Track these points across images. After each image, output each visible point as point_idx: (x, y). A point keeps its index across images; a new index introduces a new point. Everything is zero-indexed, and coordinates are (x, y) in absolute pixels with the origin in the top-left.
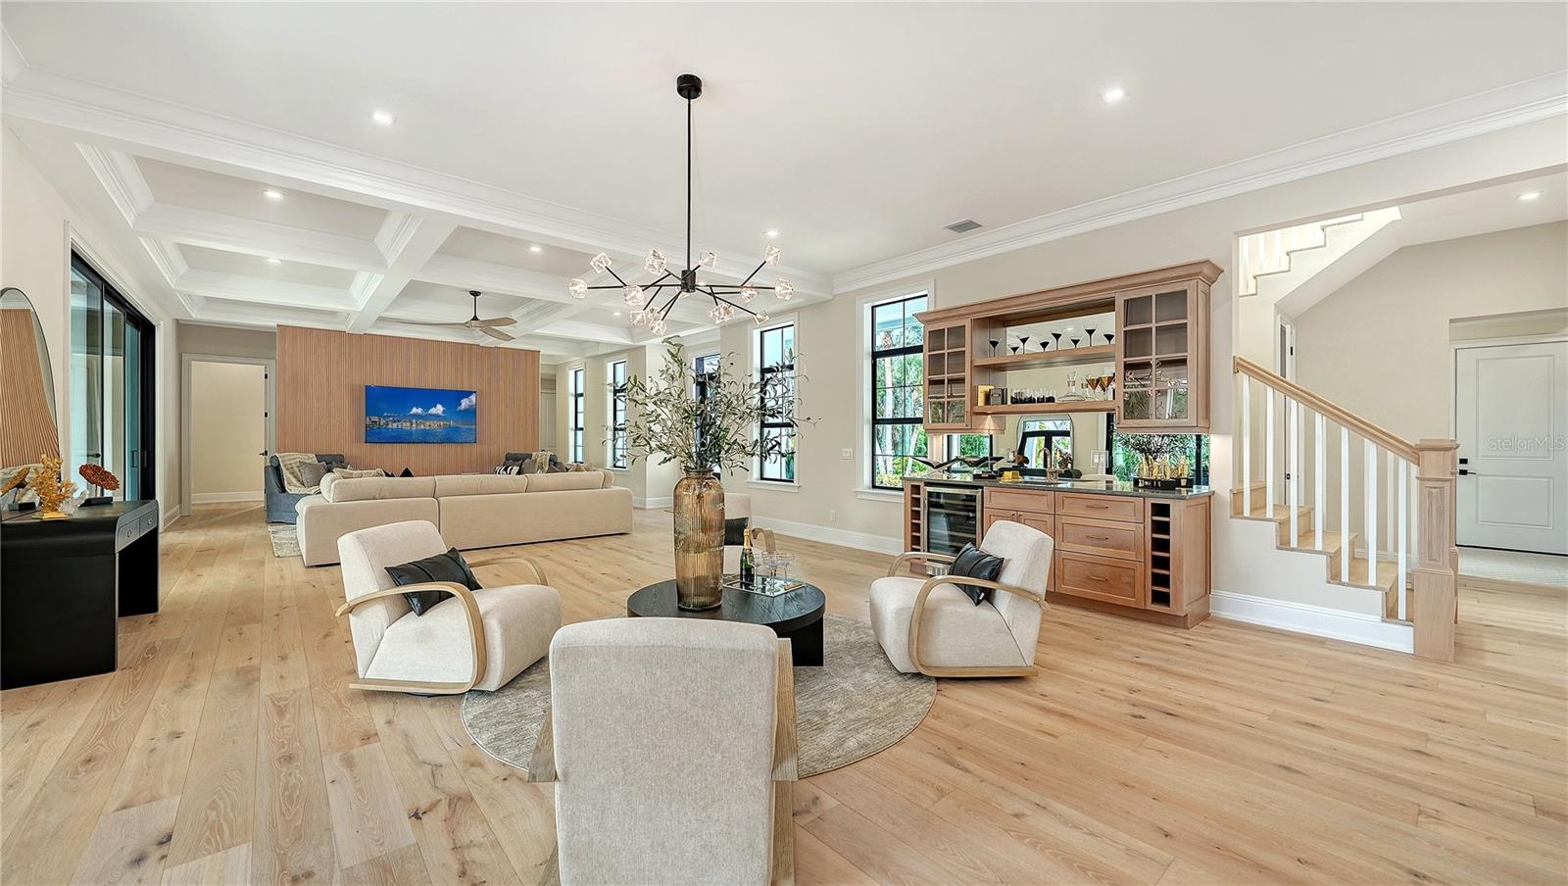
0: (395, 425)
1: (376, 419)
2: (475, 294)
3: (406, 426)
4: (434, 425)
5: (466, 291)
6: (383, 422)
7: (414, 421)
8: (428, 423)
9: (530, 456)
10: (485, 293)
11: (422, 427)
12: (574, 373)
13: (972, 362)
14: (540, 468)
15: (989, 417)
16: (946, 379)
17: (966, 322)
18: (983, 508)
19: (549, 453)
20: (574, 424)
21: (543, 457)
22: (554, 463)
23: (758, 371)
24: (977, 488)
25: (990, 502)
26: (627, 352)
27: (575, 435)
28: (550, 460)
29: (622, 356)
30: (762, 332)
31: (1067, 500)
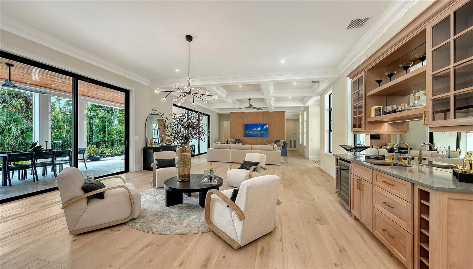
0: (250, 133)
1: (247, 131)
2: (250, 99)
3: (252, 133)
4: (258, 132)
5: (247, 99)
7: (254, 132)
9: (279, 141)
12: (301, 117)
13: (365, 95)
14: (280, 145)
15: (386, 123)
16: (357, 106)
17: (363, 74)
18: (351, 173)
19: (284, 140)
20: (301, 132)
21: (282, 141)
22: (285, 143)
23: (328, 111)
24: (350, 162)
25: (354, 171)
26: (307, 108)
27: (301, 135)
28: (284, 142)
29: (306, 110)
30: (330, 95)
31: (378, 176)
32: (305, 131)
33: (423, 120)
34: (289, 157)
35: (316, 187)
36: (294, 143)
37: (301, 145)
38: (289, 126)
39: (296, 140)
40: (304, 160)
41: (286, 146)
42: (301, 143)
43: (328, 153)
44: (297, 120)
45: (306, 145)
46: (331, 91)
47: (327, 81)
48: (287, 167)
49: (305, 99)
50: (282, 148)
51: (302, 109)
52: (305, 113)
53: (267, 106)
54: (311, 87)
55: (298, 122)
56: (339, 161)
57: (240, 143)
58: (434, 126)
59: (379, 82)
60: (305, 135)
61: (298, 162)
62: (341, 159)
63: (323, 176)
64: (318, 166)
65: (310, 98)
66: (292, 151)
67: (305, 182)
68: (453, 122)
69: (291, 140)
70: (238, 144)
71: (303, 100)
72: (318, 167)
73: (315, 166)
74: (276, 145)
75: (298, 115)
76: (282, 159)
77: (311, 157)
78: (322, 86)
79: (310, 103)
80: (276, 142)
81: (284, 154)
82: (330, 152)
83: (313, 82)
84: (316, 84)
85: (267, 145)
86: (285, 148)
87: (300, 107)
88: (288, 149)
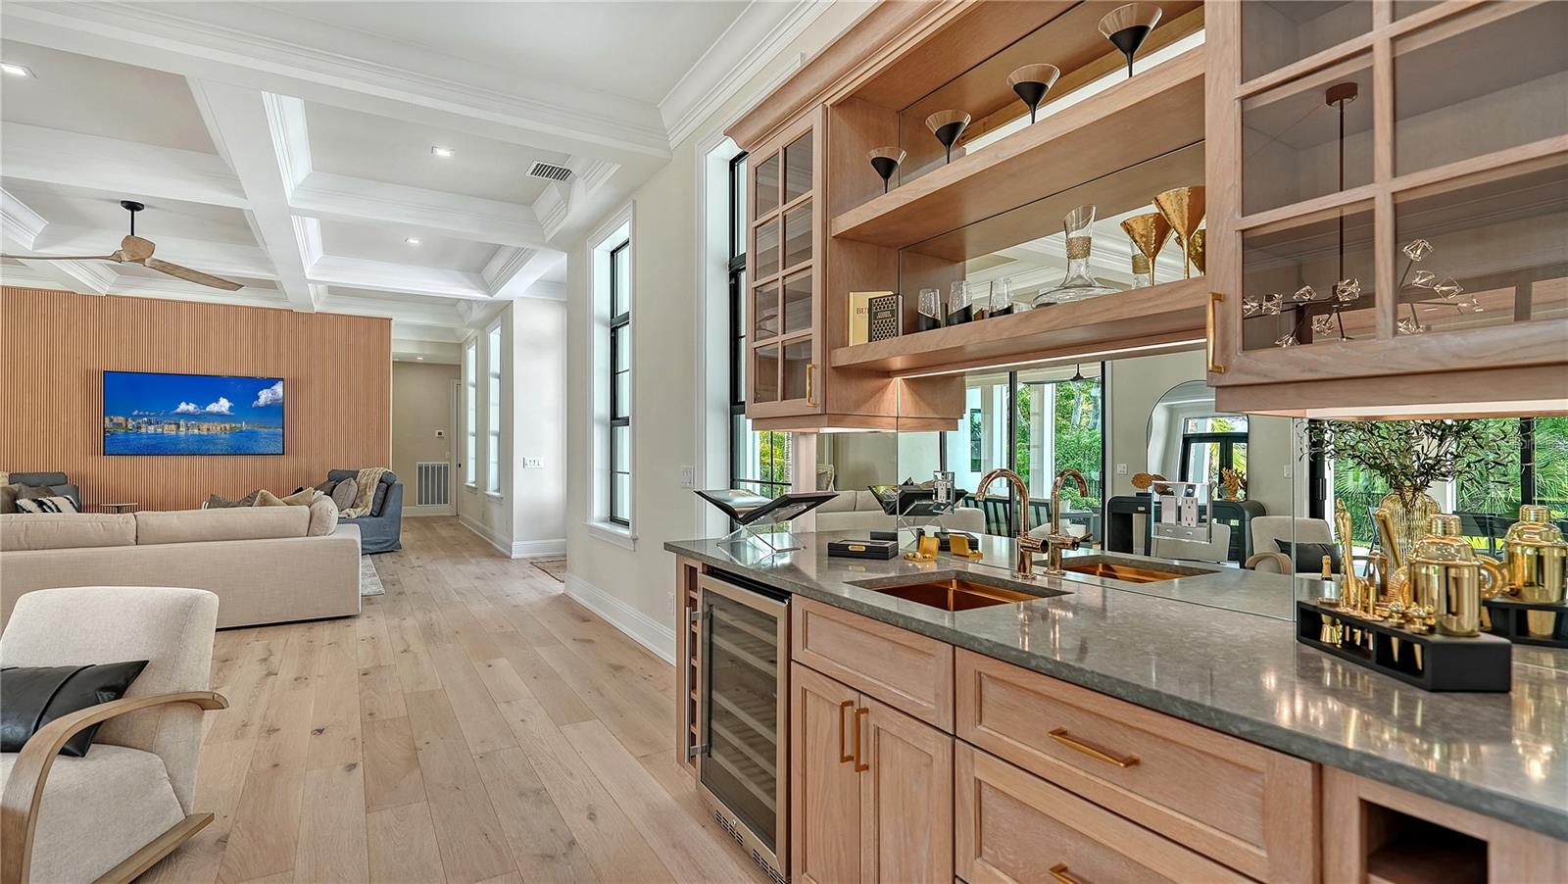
0: (151, 429)
1: (121, 419)
2: (133, 207)
3: (169, 430)
4: (216, 428)
5: (116, 201)
6: (131, 424)
7: (182, 423)
8: (204, 427)
9: (354, 475)
10: (148, 206)
11: (196, 431)
12: (471, 353)
13: (825, 227)
14: (361, 493)
15: (898, 380)
16: (779, 285)
17: (814, 119)
18: (789, 660)
19: (382, 470)
20: (471, 427)
21: (371, 476)
22: (387, 486)
23: (606, 325)
24: (781, 595)
25: (805, 644)
26: (502, 312)
27: (471, 442)
28: (381, 481)
29: (498, 321)
30: (613, 253)
31: (991, 691)
32: (494, 425)
33: (1205, 346)
34: (412, 558)
35: (568, 729)
36: (437, 481)
37: (476, 489)
38: (411, 395)
39: (446, 468)
40: (489, 566)
41: (392, 497)
42: (471, 477)
43: (607, 526)
44: (455, 370)
45: (498, 490)
46: (623, 233)
47: (608, 176)
48: (395, 621)
49: (496, 265)
50: (368, 511)
51: (477, 314)
52: (495, 338)
53: (273, 271)
54: (528, 202)
55: (456, 382)
56: (704, 581)
57: (59, 501)
58: (1265, 376)
59: (886, 167)
60: (493, 442)
61: (458, 577)
62: (713, 571)
63: (590, 641)
64: (558, 588)
65: (519, 258)
66: (425, 522)
67: (503, 707)
68: (1395, 349)
69: (420, 468)
70: (41, 504)
71: (482, 263)
72: (560, 596)
73: (543, 592)
74: (328, 504)
75: (460, 347)
76: (367, 577)
77: (520, 548)
78: (584, 199)
79: (519, 287)
80: (332, 484)
81: (381, 545)
82: (613, 519)
83: (540, 170)
84: (554, 187)
85: (265, 502)
86: (389, 510)
87: (469, 302)
88: (407, 511)
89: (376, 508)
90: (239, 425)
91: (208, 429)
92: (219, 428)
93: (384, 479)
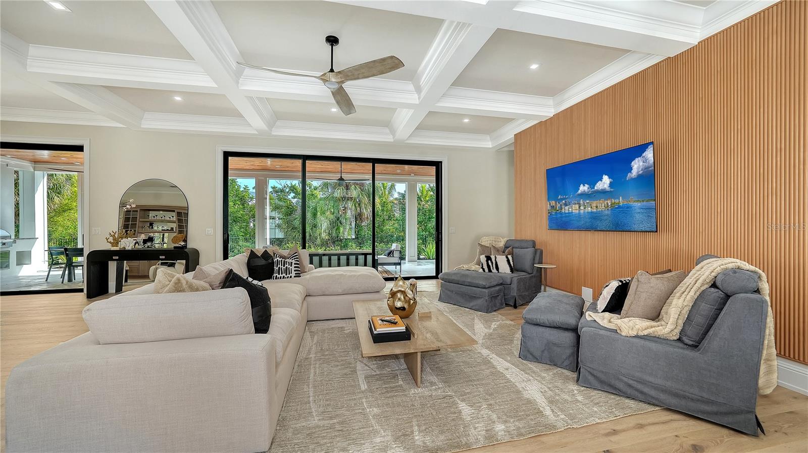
3: (575, 209)
6: (558, 205)
7: (582, 202)
8: (595, 204)
11: (590, 209)
89: (693, 333)
90: (617, 201)
91: (597, 207)
92: (603, 205)
93: (718, 284)
